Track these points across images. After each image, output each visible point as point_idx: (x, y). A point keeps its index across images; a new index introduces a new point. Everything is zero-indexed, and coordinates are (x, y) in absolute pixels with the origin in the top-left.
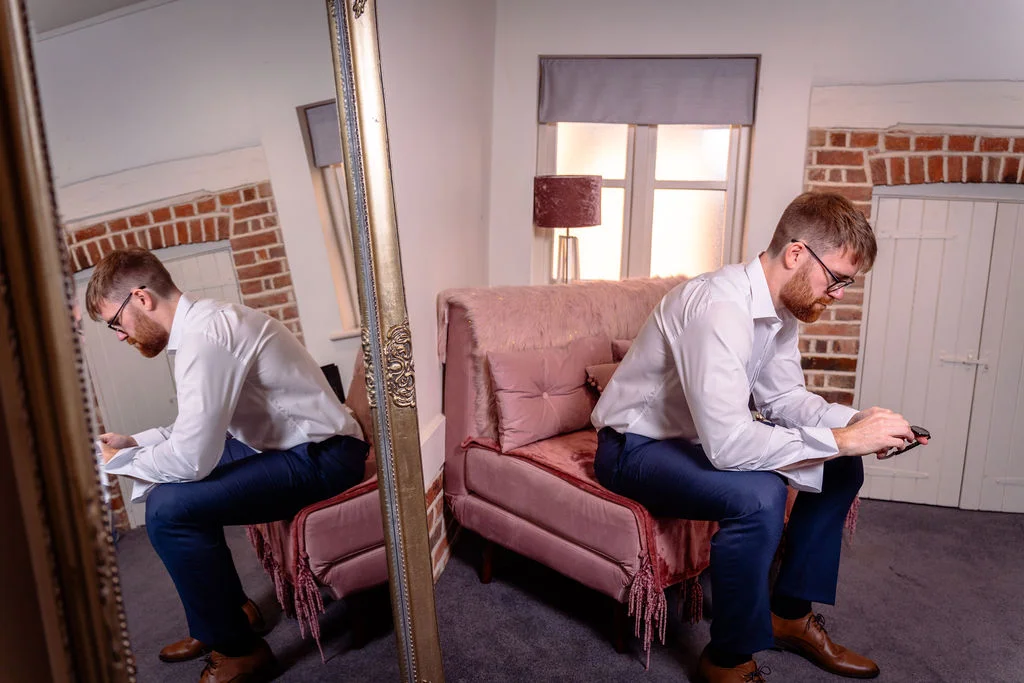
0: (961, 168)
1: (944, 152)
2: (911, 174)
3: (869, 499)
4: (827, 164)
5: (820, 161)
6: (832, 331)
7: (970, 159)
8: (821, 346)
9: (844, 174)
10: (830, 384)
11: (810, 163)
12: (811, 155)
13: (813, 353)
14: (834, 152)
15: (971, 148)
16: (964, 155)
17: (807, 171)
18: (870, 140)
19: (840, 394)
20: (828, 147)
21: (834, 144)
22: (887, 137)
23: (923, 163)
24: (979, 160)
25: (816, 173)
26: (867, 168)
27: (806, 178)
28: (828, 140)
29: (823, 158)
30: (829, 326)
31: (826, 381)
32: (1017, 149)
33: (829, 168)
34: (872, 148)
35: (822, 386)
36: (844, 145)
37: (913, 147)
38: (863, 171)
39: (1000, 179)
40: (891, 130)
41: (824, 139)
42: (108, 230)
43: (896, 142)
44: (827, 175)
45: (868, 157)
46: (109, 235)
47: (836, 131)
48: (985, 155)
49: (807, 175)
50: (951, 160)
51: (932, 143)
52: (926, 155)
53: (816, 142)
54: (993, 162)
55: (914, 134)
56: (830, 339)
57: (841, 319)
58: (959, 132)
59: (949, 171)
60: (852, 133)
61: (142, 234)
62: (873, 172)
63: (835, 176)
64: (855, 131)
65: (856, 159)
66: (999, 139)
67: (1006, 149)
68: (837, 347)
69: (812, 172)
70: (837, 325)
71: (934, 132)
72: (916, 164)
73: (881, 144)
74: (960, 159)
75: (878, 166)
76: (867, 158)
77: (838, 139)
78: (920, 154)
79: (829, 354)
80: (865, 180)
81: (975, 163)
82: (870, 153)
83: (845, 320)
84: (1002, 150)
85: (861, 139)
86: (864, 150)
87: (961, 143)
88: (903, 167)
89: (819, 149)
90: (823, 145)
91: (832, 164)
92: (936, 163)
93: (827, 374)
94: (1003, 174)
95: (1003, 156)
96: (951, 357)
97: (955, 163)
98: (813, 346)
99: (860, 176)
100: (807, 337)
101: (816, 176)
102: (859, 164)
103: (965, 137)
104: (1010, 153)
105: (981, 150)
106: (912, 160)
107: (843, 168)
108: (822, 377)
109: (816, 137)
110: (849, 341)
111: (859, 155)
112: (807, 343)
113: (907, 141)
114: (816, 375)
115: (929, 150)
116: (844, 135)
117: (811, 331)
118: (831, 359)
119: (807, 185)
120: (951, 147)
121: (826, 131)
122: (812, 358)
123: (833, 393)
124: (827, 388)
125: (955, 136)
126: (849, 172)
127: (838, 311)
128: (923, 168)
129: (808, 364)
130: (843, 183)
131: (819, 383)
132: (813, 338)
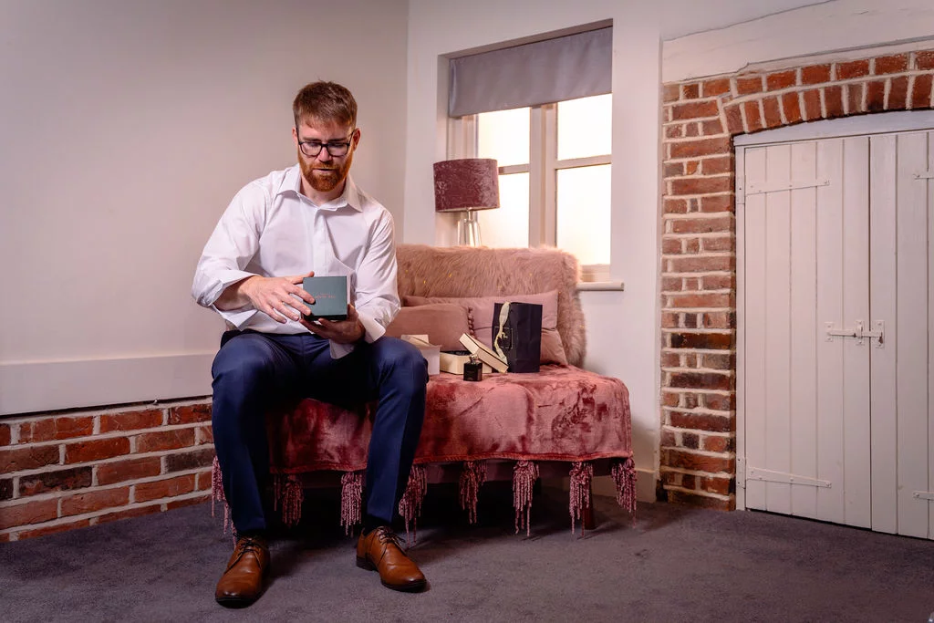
0: (819, 102)
1: (799, 88)
2: (766, 118)
4: (682, 118)
5: (675, 117)
6: (702, 302)
7: (827, 90)
8: (691, 321)
9: (700, 127)
10: (703, 365)
11: (667, 120)
12: (667, 111)
13: (683, 329)
14: (688, 104)
15: (827, 79)
16: (821, 87)
17: (664, 129)
18: (720, 86)
19: (714, 376)
20: (682, 101)
21: (688, 97)
22: (738, 80)
23: (777, 103)
24: (838, 90)
25: (672, 130)
26: (722, 117)
27: (664, 137)
28: (682, 94)
29: (679, 113)
30: (696, 296)
31: (699, 362)
32: (879, 71)
33: (685, 122)
34: (725, 95)
35: (695, 367)
36: (698, 97)
37: (765, 88)
38: (719, 120)
39: (863, 108)
40: (742, 72)
41: (678, 93)
43: (748, 85)
44: (684, 130)
45: (722, 104)
47: (688, 83)
48: (844, 83)
49: (664, 133)
50: (807, 94)
51: (784, 79)
52: (779, 93)
53: (669, 97)
54: (854, 90)
55: (764, 72)
56: (699, 311)
57: (708, 289)
58: (811, 62)
59: (807, 109)
60: (704, 82)
62: (729, 121)
63: (692, 130)
64: (707, 79)
65: (709, 109)
66: (856, 62)
67: (867, 72)
68: (707, 320)
69: (669, 130)
70: (704, 295)
71: (786, 67)
72: (770, 105)
73: (734, 90)
74: (817, 92)
75: (733, 113)
76: (720, 106)
77: (691, 91)
78: (772, 93)
79: (700, 329)
80: (721, 131)
81: (833, 94)
82: (724, 101)
83: (713, 288)
84: (861, 75)
85: (713, 87)
86: (717, 99)
87: (815, 74)
88: (758, 111)
89: (674, 103)
90: (677, 99)
91: (687, 118)
92: (791, 101)
93: (700, 352)
94: (867, 101)
95: (864, 81)
96: (837, 330)
97: (812, 98)
98: (682, 320)
99: (716, 126)
100: (676, 310)
101: (674, 133)
102: (714, 115)
103: (818, 66)
104: (872, 77)
105: (838, 79)
106: (766, 101)
107: (699, 121)
108: (694, 356)
109: (670, 92)
110: (719, 312)
111: (713, 104)
112: (676, 317)
113: (758, 81)
114: (687, 354)
115: (782, 87)
116: (697, 86)
117: (680, 302)
118: (703, 335)
119: (666, 144)
120: (806, 80)
121: (679, 85)
122: (682, 334)
123: (707, 375)
124: (701, 369)
125: (807, 68)
126: (705, 124)
127: (705, 279)
128: (778, 108)
129: (678, 341)
130: (701, 137)
131: (691, 363)
132: (682, 311)
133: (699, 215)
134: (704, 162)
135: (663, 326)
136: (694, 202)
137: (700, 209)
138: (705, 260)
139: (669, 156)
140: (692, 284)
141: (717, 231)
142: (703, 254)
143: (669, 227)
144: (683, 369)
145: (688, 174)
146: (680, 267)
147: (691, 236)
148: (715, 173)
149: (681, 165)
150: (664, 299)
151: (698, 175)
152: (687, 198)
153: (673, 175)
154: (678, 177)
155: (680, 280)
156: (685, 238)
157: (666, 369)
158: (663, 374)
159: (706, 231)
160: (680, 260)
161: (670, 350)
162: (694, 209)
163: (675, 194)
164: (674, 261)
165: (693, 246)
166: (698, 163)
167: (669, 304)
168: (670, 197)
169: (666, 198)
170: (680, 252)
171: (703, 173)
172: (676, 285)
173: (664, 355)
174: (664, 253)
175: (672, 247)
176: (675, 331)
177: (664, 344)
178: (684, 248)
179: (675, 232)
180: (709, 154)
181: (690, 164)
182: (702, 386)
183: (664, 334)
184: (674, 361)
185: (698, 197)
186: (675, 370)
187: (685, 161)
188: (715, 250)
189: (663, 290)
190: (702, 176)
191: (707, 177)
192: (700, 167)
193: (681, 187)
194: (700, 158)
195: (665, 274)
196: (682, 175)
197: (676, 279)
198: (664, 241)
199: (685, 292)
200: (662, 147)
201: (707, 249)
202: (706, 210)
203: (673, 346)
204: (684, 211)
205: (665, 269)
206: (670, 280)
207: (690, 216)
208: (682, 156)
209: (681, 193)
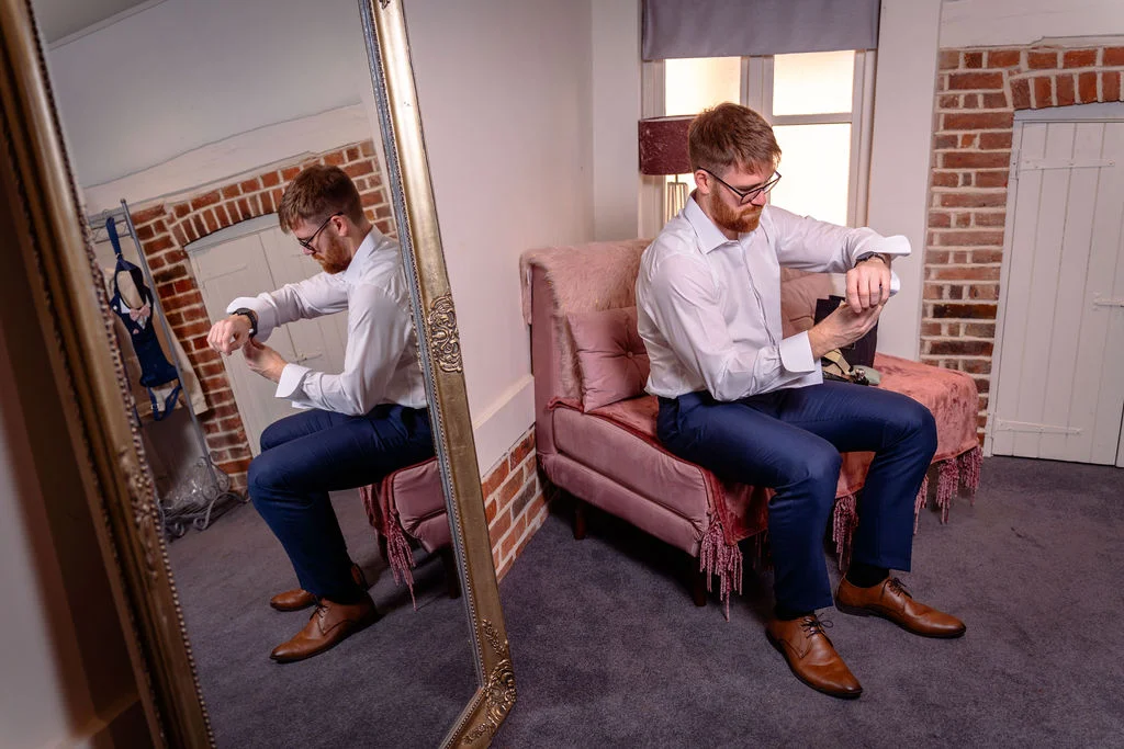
0: (1117, 85)
1: (1098, 68)
2: (1058, 95)
3: (1012, 457)
4: (961, 88)
5: (952, 87)
6: (969, 275)
8: (956, 292)
9: (980, 100)
10: (966, 334)
11: (942, 89)
12: (942, 79)
13: (946, 300)
14: (968, 74)
16: (1121, 70)
17: (938, 98)
18: (1010, 58)
19: (978, 343)
20: (962, 70)
21: (968, 66)
22: (1030, 54)
23: (1072, 81)
25: (948, 99)
26: (1007, 91)
27: (938, 106)
28: (962, 62)
29: (956, 82)
30: (964, 269)
31: (962, 331)
33: (963, 93)
34: (1013, 68)
35: (958, 335)
36: (981, 67)
37: (1060, 64)
38: (1003, 94)
40: (1037, 44)
41: (958, 61)
42: (222, 197)
43: (1041, 60)
44: (961, 101)
45: (1008, 78)
46: (223, 202)
47: (971, 51)
49: (938, 103)
50: (1106, 76)
51: (1086, 57)
52: (1076, 72)
53: (947, 64)
55: (1061, 48)
56: (966, 284)
57: (977, 262)
58: (1114, 43)
59: (1104, 88)
60: (990, 52)
61: (254, 199)
62: (1014, 95)
63: (971, 101)
64: (994, 49)
65: (995, 81)
68: (973, 292)
69: (943, 99)
70: (973, 269)
71: (1086, 45)
72: (1064, 83)
73: (1023, 63)
74: (1116, 74)
75: (1021, 88)
76: (1007, 80)
77: (974, 59)
78: (1068, 71)
79: (966, 300)
80: (1005, 105)
82: (1010, 74)
83: (982, 262)
85: (1000, 58)
86: (1004, 71)
87: (1118, 55)
88: (1050, 87)
89: (952, 72)
90: (956, 67)
91: (966, 88)
92: (1088, 81)
93: (963, 322)
96: (1104, 300)
97: (1109, 79)
98: (946, 292)
99: (999, 100)
100: (940, 282)
101: (949, 103)
102: (999, 87)
103: (1122, 49)
106: (1060, 79)
107: (980, 93)
108: (957, 326)
109: (948, 58)
110: (988, 285)
111: (998, 77)
112: (940, 290)
113: (1053, 57)
114: (950, 324)
115: (1080, 66)
116: (980, 55)
117: (944, 275)
118: (967, 306)
119: (939, 114)
120: (1106, 61)
121: (959, 52)
122: (946, 305)
123: (970, 343)
124: (963, 337)
125: (1110, 49)
126: (986, 96)
127: (974, 252)
128: (1073, 87)
129: (940, 312)
130: (981, 109)
131: (953, 331)
132: (947, 283)
133: (972, 190)
134: (982, 136)
135: (924, 298)
136: (967, 176)
137: (973, 182)
138: (978, 234)
139: (942, 127)
140: (960, 257)
141: (992, 206)
142: (973, 228)
143: (937, 200)
144: (945, 337)
145: (962, 147)
146: (946, 240)
147: (961, 210)
148: (993, 148)
149: (955, 137)
150: (927, 272)
151: (974, 149)
152: (960, 172)
153: (945, 147)
154: (950, 150)
155: (947, 254)
156: (954, 212)
157: (924, 338)
158: (923, 343)
159: (980, 206)
160: (948, 234)
161: (930, 320)
162: (967, 183)
163: (946, 167)
164: (941, 235)
165: (965, 220)
166: (975, 136)
167: (933, 276)
168: (940, 170)
169: (935, 170)
170: (948, 226)
171: (981, 147)
172: (943, 258)
173: (924, 325)
174: (930, 226)
175: (939, 221)
176: (938, 302)
177: (925, 314)
178: (953, 222)
179: (943, 205)
180: (989, 127)
181: (965, 136)
182: (964, 353)
183: (925, 306)
184: (936, 329)
185: (973, 171)
186: (936, 338)
187: (960, 133)
188: (988, 225)
189: (928, 261)
190: (979, 151)
191: (984, 151)
192: (977, 141)
193: (952, 161)
194: (978, 132)
195: (931, 248)
196: (955, 147)
197: (941, 253)
198: (930, 214)
199: (951, 265)
200: (936, 117)
201: (979, 223)
202: (980, 184)
203: (934, 317)
204: (955, 184)
205: (930, 242)
206: (936, 253)
207: (961, 190)
208: (958, 128)
209: (953, 167)
